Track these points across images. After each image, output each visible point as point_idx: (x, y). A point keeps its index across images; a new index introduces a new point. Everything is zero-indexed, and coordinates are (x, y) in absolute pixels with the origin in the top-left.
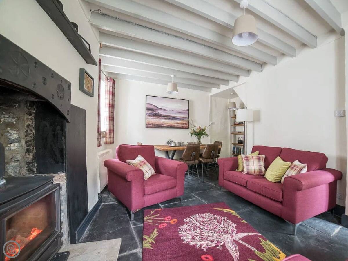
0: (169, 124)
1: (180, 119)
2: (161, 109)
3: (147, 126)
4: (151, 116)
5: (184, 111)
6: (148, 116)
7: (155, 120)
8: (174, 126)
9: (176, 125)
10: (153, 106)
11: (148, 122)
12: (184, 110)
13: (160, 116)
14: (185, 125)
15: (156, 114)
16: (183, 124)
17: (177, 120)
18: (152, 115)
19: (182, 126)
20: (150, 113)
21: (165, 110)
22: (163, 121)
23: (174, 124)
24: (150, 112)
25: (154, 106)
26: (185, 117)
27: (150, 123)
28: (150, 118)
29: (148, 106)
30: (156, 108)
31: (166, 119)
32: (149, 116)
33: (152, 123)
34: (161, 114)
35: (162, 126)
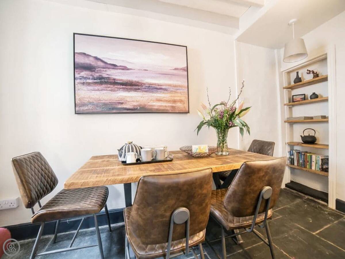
0: (137, 101)
1: (165, 90)
2: (114, 66)
3: (77, 109)
4: (89, 84)
5: (176, 72)
6: (81, 83)
7: (98, 92)
8: (150, 107)
9: (157, 105)
10: (91, 59)
11: (80, 100)
12: (176, 69)
13: (111, 83)
14: (179, 105)
15: (101, 78)
16: (175, 101)
17: (157, 92)
18: (90, 81)
19: (172, 107)
20: (85, 76)
21: (125, 68)
22: (121, 95)
23: (151, 103)
24: (84, 74)
25: (96, 58)
26: (180, 86)
27: (86, 101)
28: (85, 88)
29: (81, 60)
30: (100, 64)
31: (129, 90)
32: (83, 83)
33: (91, 101)
34: (114, 79)
35: (120, 106)
